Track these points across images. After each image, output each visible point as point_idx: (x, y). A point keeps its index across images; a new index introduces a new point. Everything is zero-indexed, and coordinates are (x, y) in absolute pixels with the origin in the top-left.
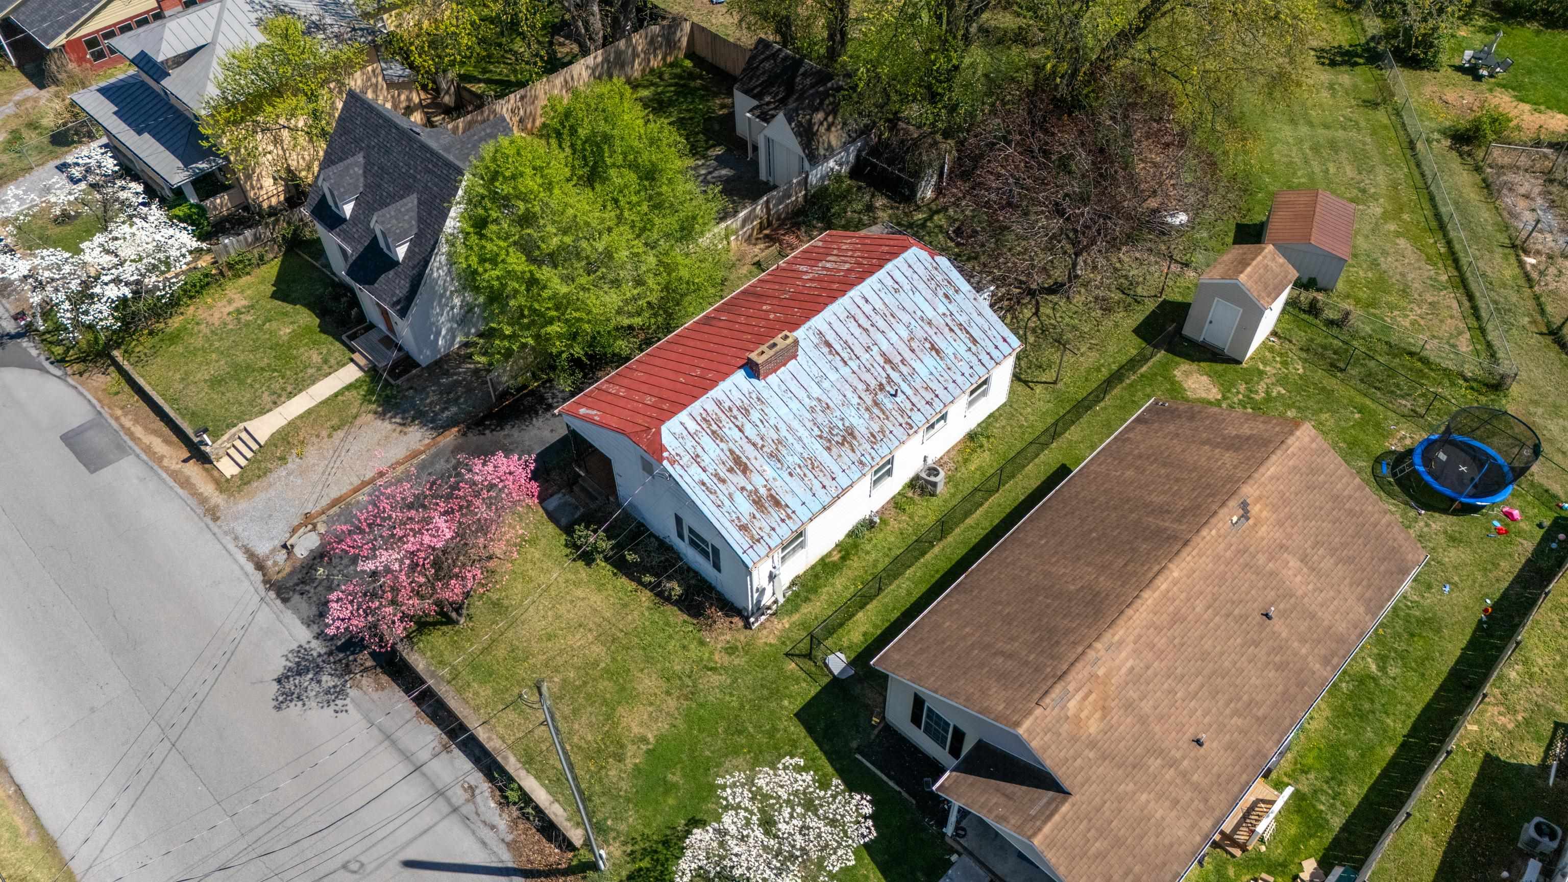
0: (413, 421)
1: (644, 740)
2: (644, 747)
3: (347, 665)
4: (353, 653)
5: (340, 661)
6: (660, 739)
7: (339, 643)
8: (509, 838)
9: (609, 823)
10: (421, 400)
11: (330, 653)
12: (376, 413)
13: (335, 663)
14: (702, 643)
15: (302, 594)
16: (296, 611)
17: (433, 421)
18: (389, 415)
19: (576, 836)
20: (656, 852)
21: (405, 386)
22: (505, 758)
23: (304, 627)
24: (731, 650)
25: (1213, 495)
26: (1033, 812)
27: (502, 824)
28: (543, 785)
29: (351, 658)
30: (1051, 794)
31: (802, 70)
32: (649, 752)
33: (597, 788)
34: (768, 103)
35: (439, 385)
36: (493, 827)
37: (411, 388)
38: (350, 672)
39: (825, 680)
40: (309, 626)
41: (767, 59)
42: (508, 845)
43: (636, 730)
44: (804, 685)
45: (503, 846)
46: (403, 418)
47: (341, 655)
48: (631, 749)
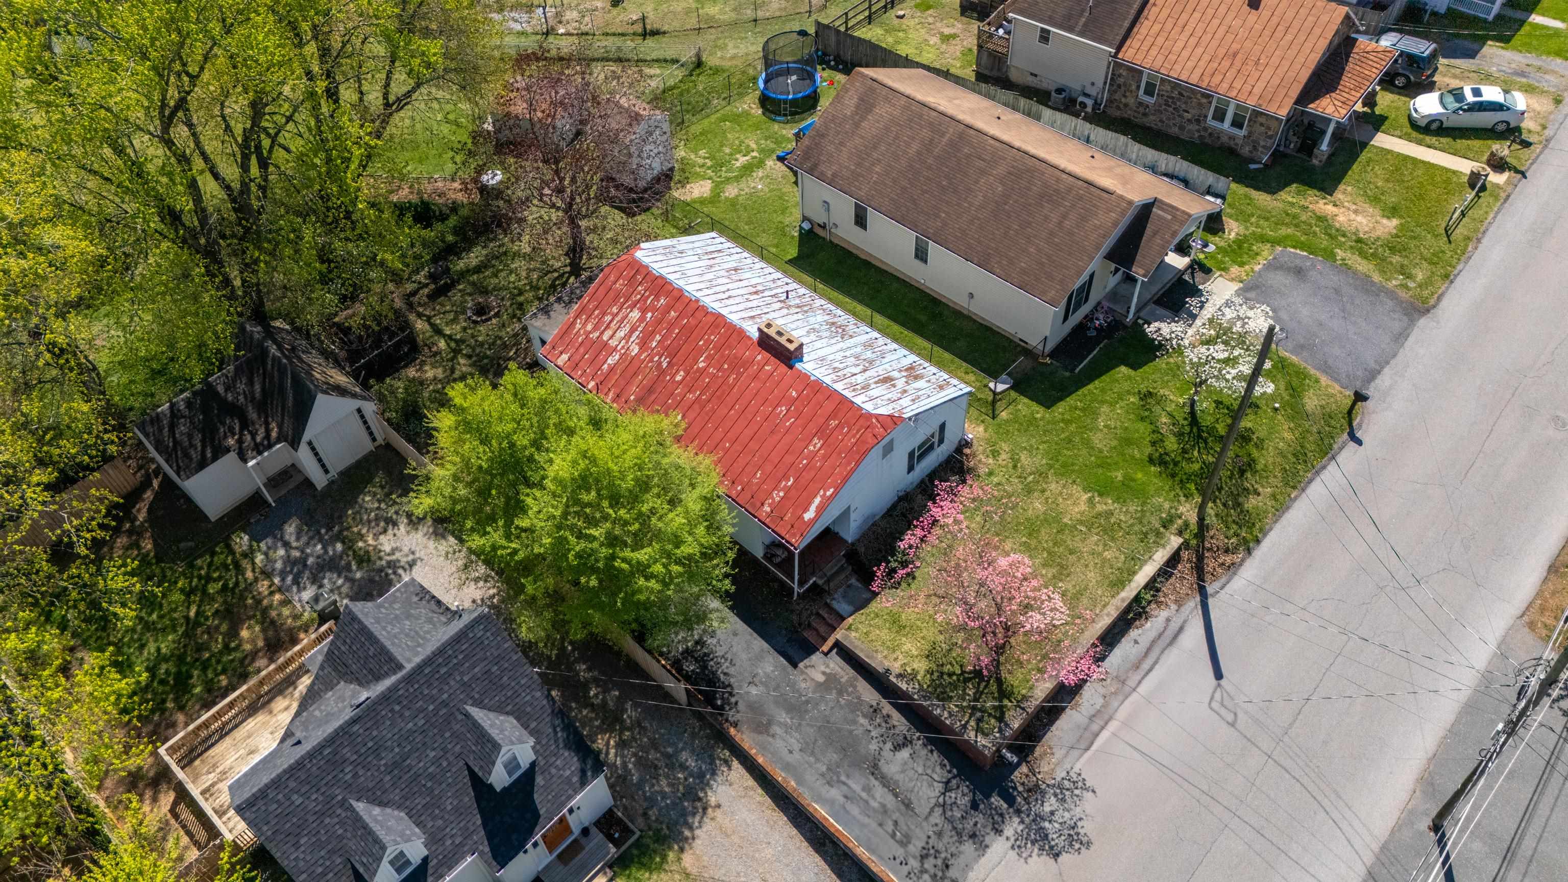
0: (700, 799)
1: (1090, 501)
2: (1097, 499)
3: (1029, 790)
4: (1015, 788)
5: (1025, 799)
6: (1085, 490)
7: (1005, 806)
8: (1174, 607)
9: (1164, 515)
10: (663, 798)
11: (1018, 812)
12: (682, 850)
13: (1028, 803)
14: (991, 474)
15: (947, 866)
16: (968, 867)
17: (701, 776)
18: (687, 833)
19: (1175, 542)
20: (1181, 481)
21: (640, 821)
22: (1123, 600)
23: (989, 851)
24: (995, 454)
25: (921, 116)
26: (1169, 217)
27: (1164, 614)
28: (1140, 568)
29: (1020, 789)
30: (1154, 210)
31: (221, 389)
32: (1101, 495)
33: (1136, 528)
34: (240, 442)
35: (642, 781)
36: (1168, 620)
37: (645, 814)
38: (1037, 786)
39: (1013, 394)
40: (987, 846)
41: (172, 427)
42: (1180, 606)
43: (1083, 507)
44: (1020, 407)
45: (1182, 609)
46: (694, 814)
47: (1019, 799)
48: (1100, 508)
